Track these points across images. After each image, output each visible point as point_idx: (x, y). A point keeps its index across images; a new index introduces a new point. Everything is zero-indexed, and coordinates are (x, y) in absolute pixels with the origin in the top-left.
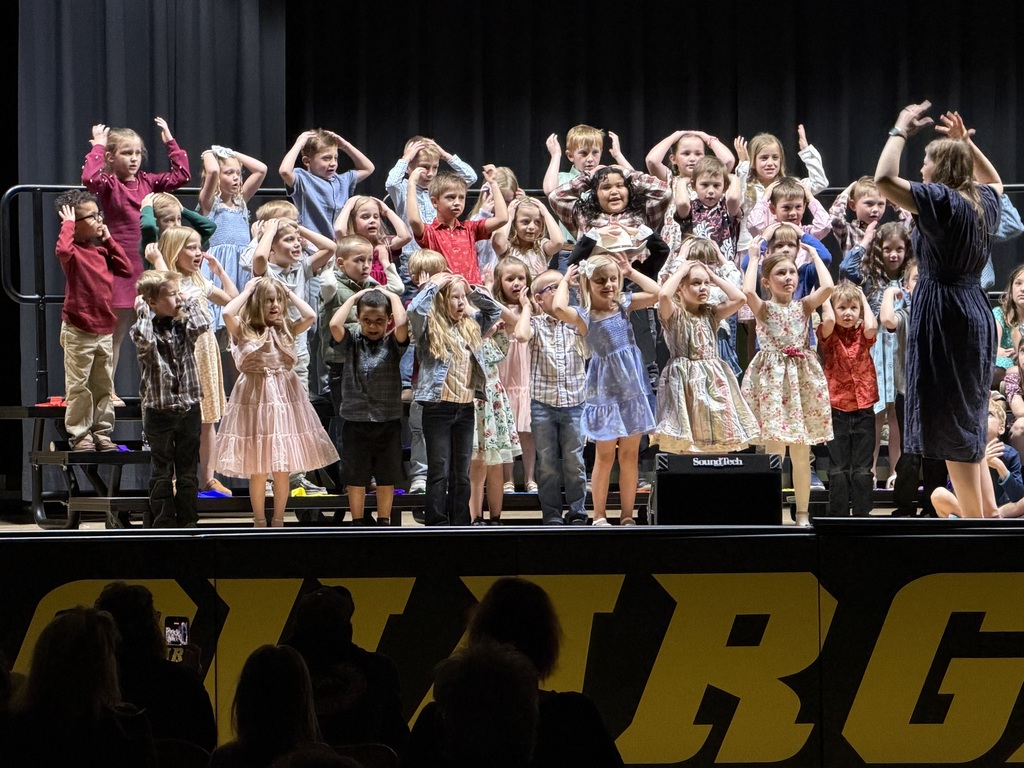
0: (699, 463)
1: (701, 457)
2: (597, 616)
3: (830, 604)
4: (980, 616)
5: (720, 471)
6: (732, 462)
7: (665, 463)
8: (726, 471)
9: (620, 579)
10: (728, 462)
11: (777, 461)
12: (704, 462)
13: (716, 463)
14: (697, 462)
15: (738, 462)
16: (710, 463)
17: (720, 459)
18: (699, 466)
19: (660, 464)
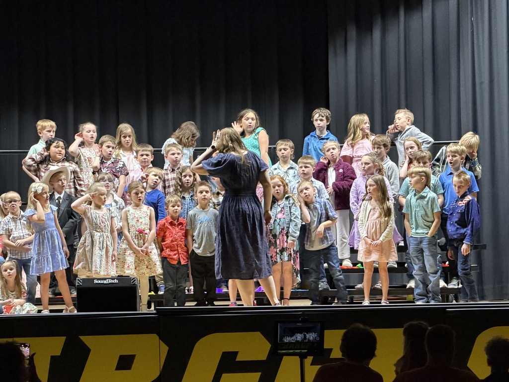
0: (97, 282)
1: (98, 279)
2: (52, 357)
3: (165, 349)
4: (236, 353)
5: (108, 286)
6: (113, 281)
7: (81, 282)
8: (110, 286)
9: (63, 339)
10: (111, 281)
11: (135, 280)
12: (100, 282)
13: (105, 282)
14: (96, 281)
15: (116, 281)
16: (102, 282)
17: (107, 280)
18: (97, 283)
19: (78, 283)
